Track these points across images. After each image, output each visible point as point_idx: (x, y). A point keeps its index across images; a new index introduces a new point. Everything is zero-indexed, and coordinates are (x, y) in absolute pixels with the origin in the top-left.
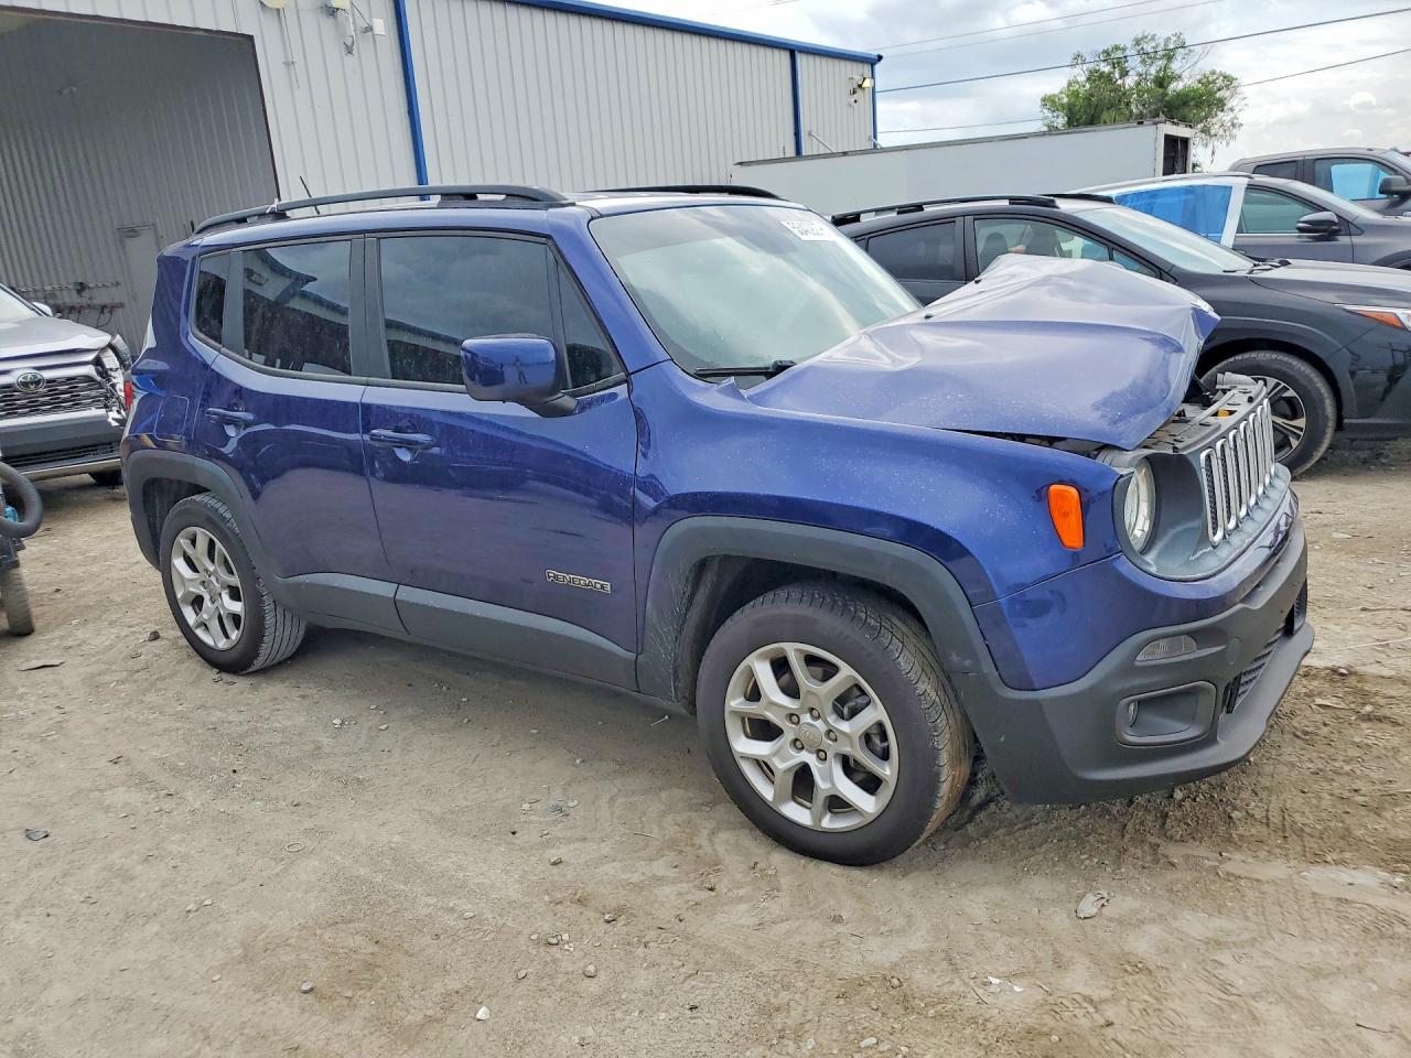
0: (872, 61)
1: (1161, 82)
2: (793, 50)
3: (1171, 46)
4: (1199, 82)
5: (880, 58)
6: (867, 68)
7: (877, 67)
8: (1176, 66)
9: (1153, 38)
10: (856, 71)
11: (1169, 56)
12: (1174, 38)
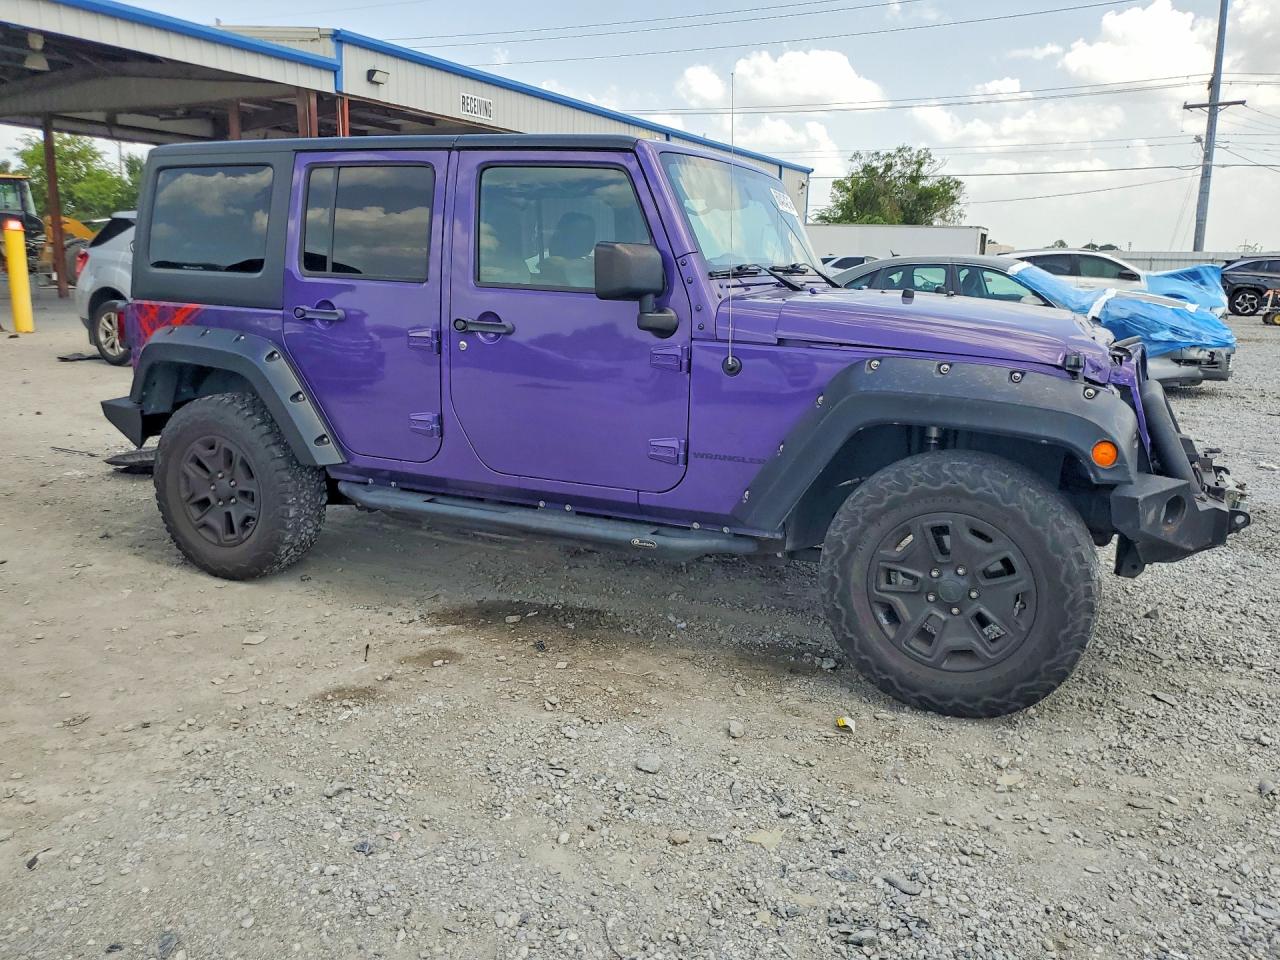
0: (808, 172)
1: (915, 179)
2: (781, 166)
3: (922, 156)
4: (939, 182)
5: (813, 170)
6: (806, 175)
7: (810, 175)
8: (924, 170)
9: (910, 149)
10: (802, 177)
11: (920, 164)
12: (924, 151)
